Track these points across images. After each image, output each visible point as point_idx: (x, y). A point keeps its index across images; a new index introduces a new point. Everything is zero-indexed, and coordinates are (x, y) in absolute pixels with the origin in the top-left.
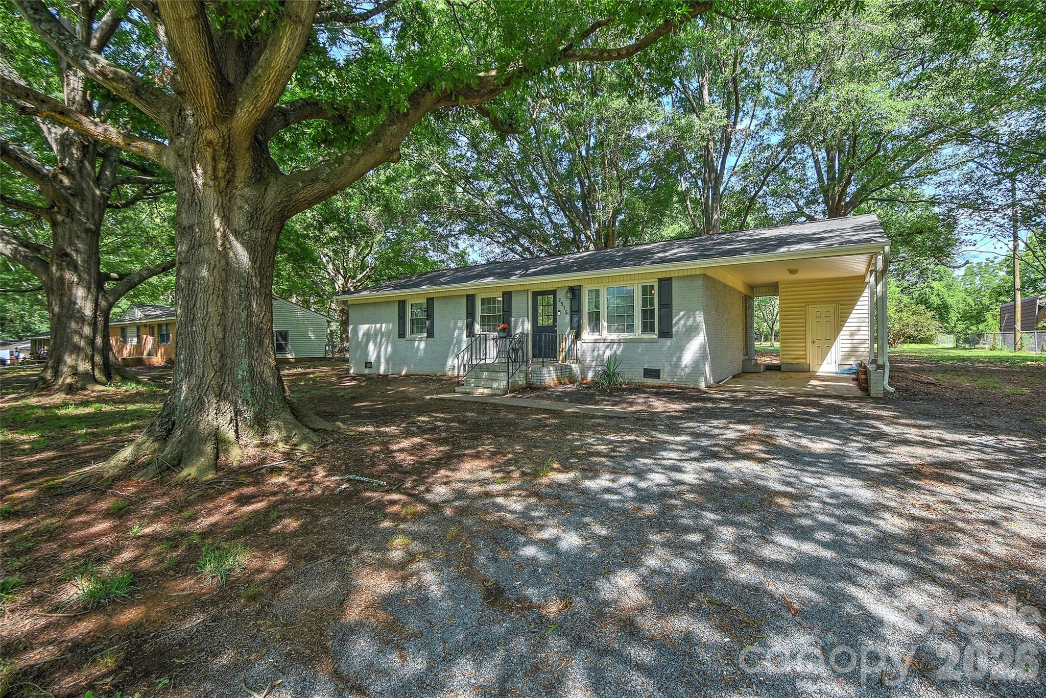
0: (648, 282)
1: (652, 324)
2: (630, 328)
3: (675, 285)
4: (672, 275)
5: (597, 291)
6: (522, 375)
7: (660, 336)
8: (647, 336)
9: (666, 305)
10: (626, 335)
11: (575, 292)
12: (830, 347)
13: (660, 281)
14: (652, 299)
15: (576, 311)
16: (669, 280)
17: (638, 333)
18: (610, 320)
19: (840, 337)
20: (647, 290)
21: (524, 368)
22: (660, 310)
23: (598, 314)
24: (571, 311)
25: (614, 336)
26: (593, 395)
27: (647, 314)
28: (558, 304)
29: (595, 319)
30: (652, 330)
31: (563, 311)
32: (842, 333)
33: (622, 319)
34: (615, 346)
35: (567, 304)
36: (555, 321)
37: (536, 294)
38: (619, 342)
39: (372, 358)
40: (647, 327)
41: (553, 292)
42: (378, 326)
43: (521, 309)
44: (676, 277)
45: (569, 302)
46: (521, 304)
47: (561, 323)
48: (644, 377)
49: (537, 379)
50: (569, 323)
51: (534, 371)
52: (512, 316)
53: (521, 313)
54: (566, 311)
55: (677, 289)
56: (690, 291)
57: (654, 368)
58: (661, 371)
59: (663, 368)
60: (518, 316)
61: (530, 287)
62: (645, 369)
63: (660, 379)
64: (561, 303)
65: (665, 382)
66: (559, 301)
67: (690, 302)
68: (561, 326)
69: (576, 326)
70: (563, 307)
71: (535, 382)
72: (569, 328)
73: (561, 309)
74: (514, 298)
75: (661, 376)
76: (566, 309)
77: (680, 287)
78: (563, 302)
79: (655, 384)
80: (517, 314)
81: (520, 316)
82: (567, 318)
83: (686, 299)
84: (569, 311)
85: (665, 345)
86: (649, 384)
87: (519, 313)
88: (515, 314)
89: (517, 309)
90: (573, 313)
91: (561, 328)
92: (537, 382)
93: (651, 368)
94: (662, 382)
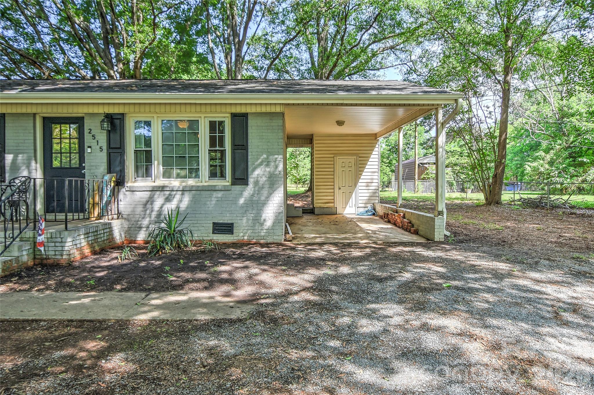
0: (217, 117)
1: (222, 167)
2: (194, 172)
3: (252, 122)
4: (248, 110)
6: (27, 246)
7: (233, 183)
8: (218, 183)
9: (241, 146)
10: (191, 182)
11: (115, 121)
12: (352, 192)
13: (234, 116)
14: (221, 139)
15: (116, 149)
16: (245, 116)
17: (205, 179)
18: (167, 162)
19: (359, 184)
20: (215, 127)
21: (29, 234)
22: (233, 153)
23: (148, 154)
24: (109, 147)
25: (175, 183)
26: (159, 271)
27: (216, 156)
28: (87, 137)
29: (144, 160)
30: (223, 176)
31: (96, 148)
33: (181, 160)
34: (178, 197)
35: (102, 138)
36: (82, 159)
37: (47, 121)
38: (183, 191)
40: (216, 171)
41: (79, 121)
43: (22, 141)
44: (252, 113)
45: (105, 134)
46: (22, 134)
47: (92, 164)
48: (213, 233)
49: (55, 251)
50: (106, 164)
51: (51, 238)
52: (6, 151)
53: (22, 148)
54: (101, 148)
55: (253, 128)
56: (269, 131)
57: (226, 222)
58: (234, 225)
59: (236, 221)
60: (18, 151)
61: (39, 110)
62: (214, 224)
63: (233, 234)
64: (93, 136)
65: (239, 238)
66: (90, 133)
67: (269, 144)
68: (92, 168)
69: (118, 169)
70: (95, 141)
71: (51, 255)
72: (106, 171)
73: (92, 145)
74: (10, 125)
75: (234, 231)
76: (100, 145)
77: (257, 126)
78: (96, 135)
79: (227, 241)
80: (15, 148)
81: (20, 151)
82: (103, 157)
83: (264, 140)
84: (105, 148)
85: (241, 195)
86: (219, 241)
87: (19, 148)
88: (12, 148)
89: (16, 141)
90: (111, 151)
91: (92, 171)
92: (55, 255)
93: (221, 221)
94: (235, 238)
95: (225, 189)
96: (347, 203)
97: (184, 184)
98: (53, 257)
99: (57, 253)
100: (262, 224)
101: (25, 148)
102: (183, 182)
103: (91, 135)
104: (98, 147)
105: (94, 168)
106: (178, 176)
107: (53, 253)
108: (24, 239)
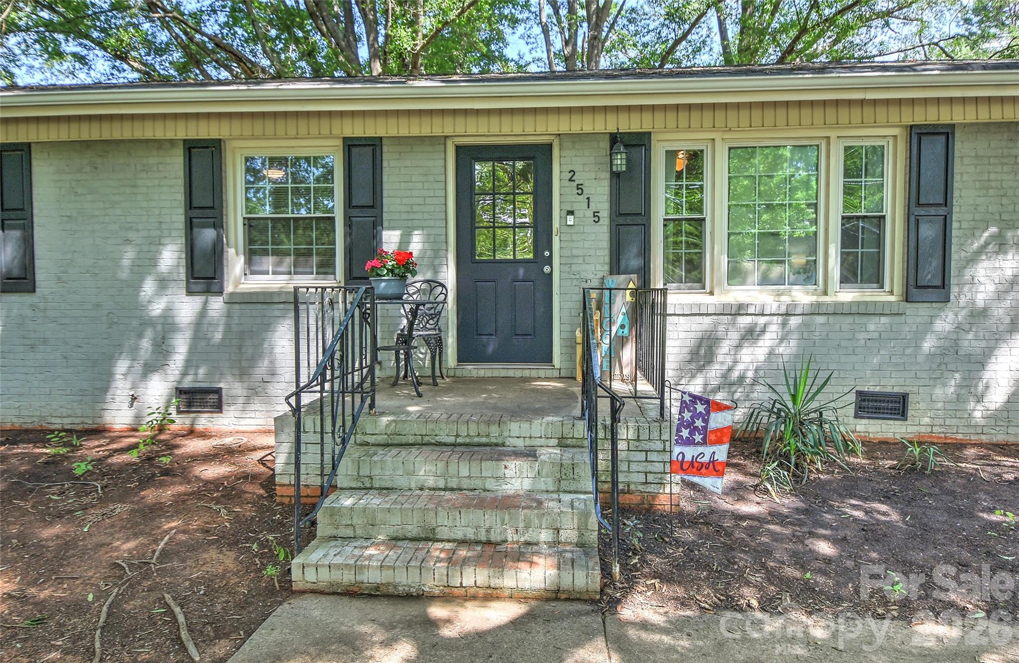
0: (865, 137)
1: (873, 261)
2: (803, 272)
3: (963, 147)
7: (908, 298)
8: (867, 296)
10: (800, 294)
13: (919, 133)
16: (946, 132)
17: (830, 286)
24: (616, 212)
28: (565, 191)
31: (586, 214)
35: (600, 192)
36: (543, 240)
41: (535, 154)
43: (421, 201)
44: (965, 125)
45: (606, 183)
46: (420, 185)
47: (575, 252)
48: (856, 416)
49: (646, 473)
50: (606, 252)
51: (638, 440)
52: (385, 224)
53: (420, 216)
54: (595, 214)
55: (966, 161)
56: (1006, 168)
57: (889, 390)
58: (911, 398)
59: (915, 389)
60: (410, 224)
61: (447, 127)
62: (859, 394)
63: (906, 420)
64: (579, 187)
65: (923, 429)
66: (570, 180)
67: (1005, 201)
68: (575, 261)
69: (635, 263)
70: (583, 198)
71: (635, 483)
72: (607, 268)
73: (575, 207)
74: (392, 163)
75: (910, 413)
76: (593, 207)
77: (976, 156)
78: (586, 184)
79: (890, 435)
80: (404, 216)
81: (416, 223)
82: (601, 235)
83: (991, 192)
84: (605, 214)
85: (927, 326)
86: (871, 436)
87: (412, 216)
88: (397, 216)
89: (405, 201)
90: (621, 220)
91: (574, 268)
92: (646, 483)
93: (878, 389)
94: (910, 429)
95: (891, 312)
97: (785, 299)
98: (640, 488)
99: (650, 478)
100: (980, 399)
101: (426, 216)
102: (779, 294)
103: (575, 184)
104: (590, 213)
105: (580, 260)
106: (765, 281)
107: (641, 478)
108: (569, 442)
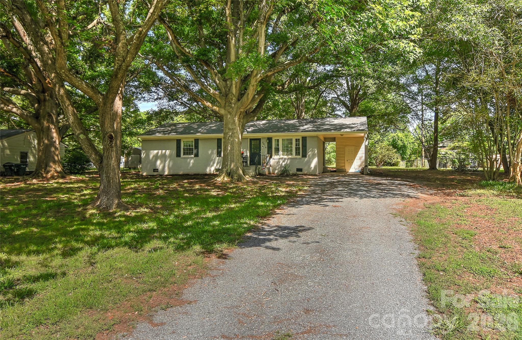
0: (298, 138)
1: (299, 152)
2: (291, 154)
3: (308, 140)
4: (307, 136)
5: (278, 140)
7: (302, 157)
8: (298, 157)
9: (304, 146)
10: (290, 156)
11: (270, 140)
12: (353, 163)
13: (303, 137)
14: (299, 144)
15: (270, 147)
16: (306, 138)
17: (294, 156)
18: (283, 151)
19: (356, 159)
20: (297, 140)
22: (302, 148)
23: (278, 148)
24: (268, 147)
25: (286, 157)
27: (297, 149)
29: (277, 150)
30: (299, 155)
32: (357, 157)
33: (287, 150)
34: (286, 161)
35: (266, 144)
36: (260, 150)
37: (251, 140)
38: (288, 159)
39: (160, 168)
40: (297, 153)
41: (259, 140)
42: (164, 151)
43: (245, 145)
48: (296, 171)
50: (267, 151)
53: (245, 147)
54: (265, 147)
56: (313, 142)
59: (303, 168)
62: (297, 168)
66: (262, 143)
67: (313, 145)
69: (270, 153)
72: (267, 153)
73: (263, 146)
75: (303, 171)
78: (264, 143)
79: (300, 174)
82: (266, 149)
83: (311, 144)
85: (304, 160)
86: (298, 174)
89: (243, 146)
93: (299, 168)
94: (303, 173)
95: (300, 159)
96: (350, 168)
100: (310, 169)
105: (264, 153)
106: (286, 155)
